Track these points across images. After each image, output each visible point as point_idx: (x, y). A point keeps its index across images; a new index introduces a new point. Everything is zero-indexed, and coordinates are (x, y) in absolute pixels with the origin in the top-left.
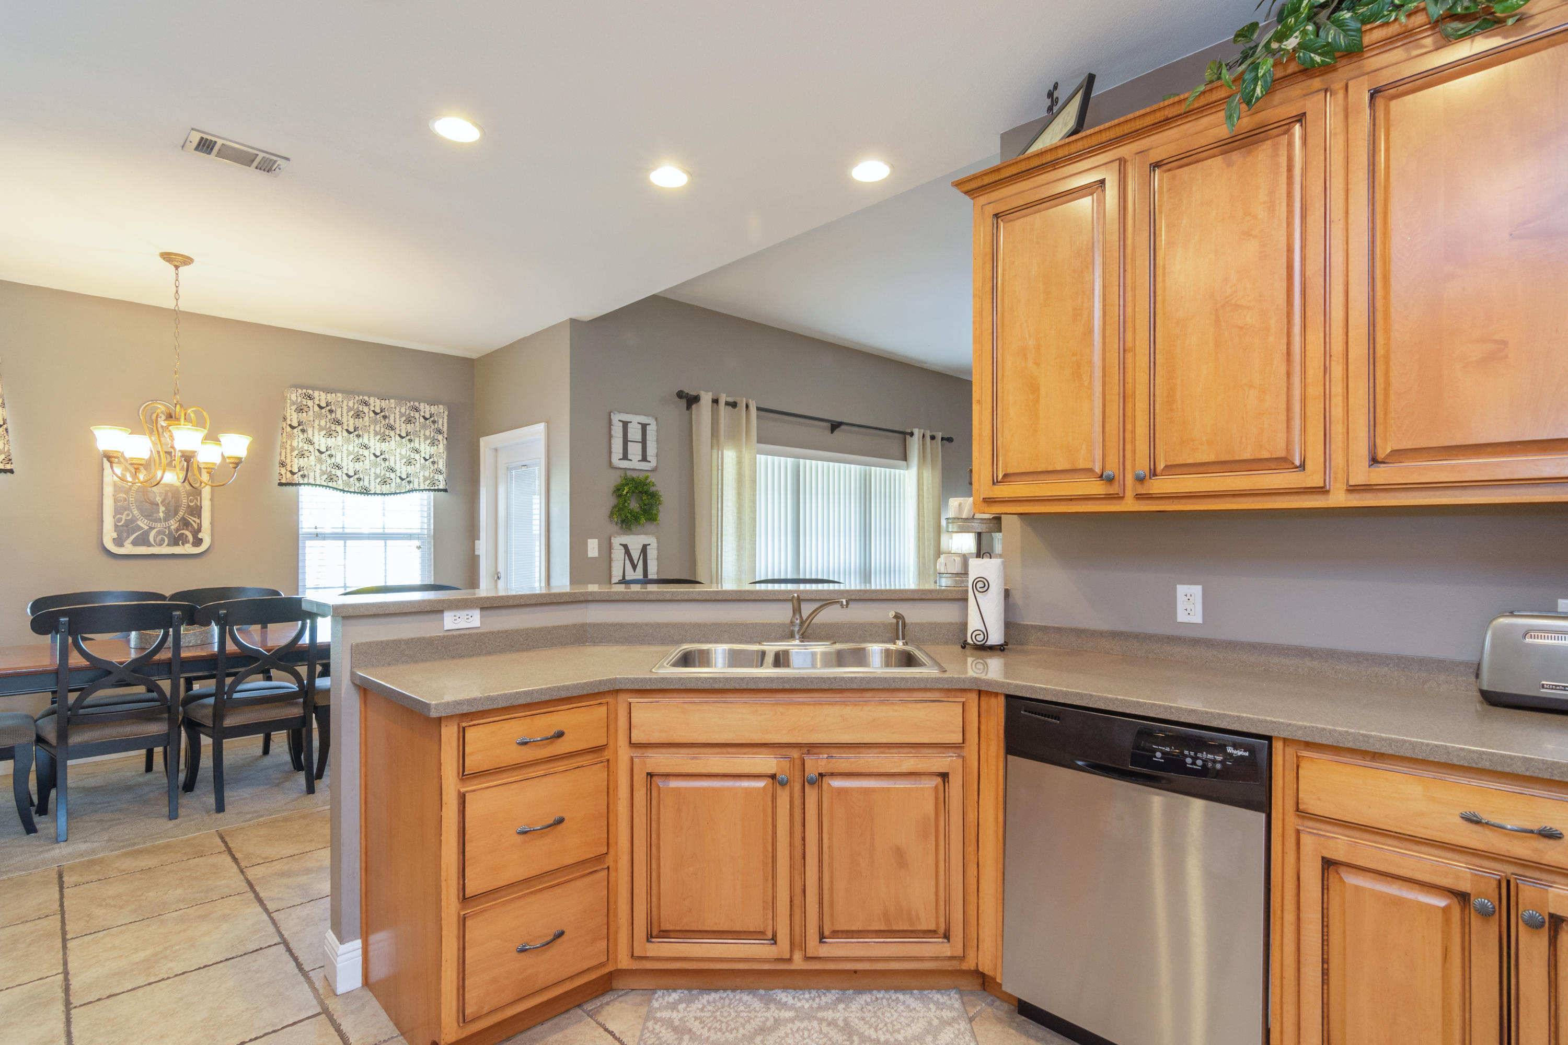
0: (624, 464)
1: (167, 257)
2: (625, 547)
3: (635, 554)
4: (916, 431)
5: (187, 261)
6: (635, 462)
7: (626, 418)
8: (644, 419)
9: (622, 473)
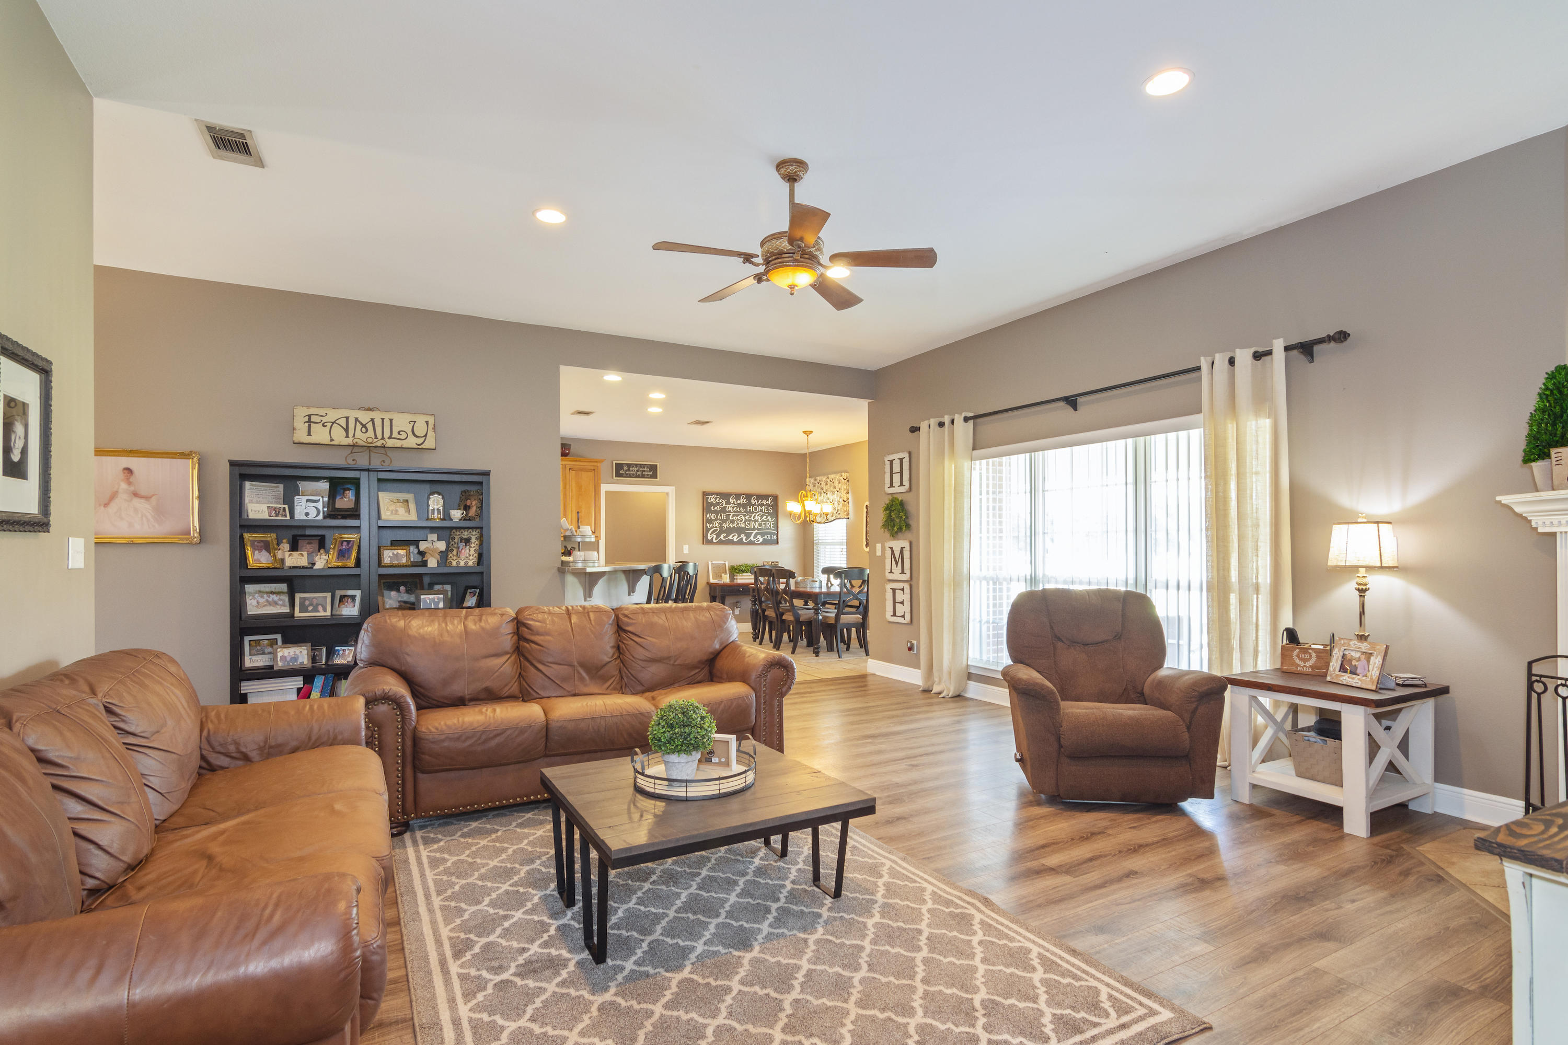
0: (891, 491)
1: (805, 432)
2: (891, 548)
3: (897, 554)
4: (1204, 363)
5: (811, 432)
6: (897, 489)
7: (891, 457)
8: (901, 455)
9: (890, 497)
